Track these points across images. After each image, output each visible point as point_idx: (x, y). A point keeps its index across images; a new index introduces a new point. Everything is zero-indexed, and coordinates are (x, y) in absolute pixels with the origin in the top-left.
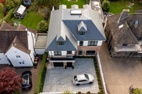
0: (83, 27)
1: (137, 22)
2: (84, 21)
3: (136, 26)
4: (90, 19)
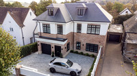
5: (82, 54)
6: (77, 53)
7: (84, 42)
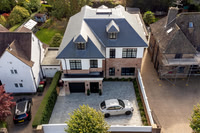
0: (113, 27)
1: (191, 25)
2: (116, 21)
3: (191, 30)
4: (123, 17)
5: (117, 80)
6: (110, 80)
7: (118, 67)
